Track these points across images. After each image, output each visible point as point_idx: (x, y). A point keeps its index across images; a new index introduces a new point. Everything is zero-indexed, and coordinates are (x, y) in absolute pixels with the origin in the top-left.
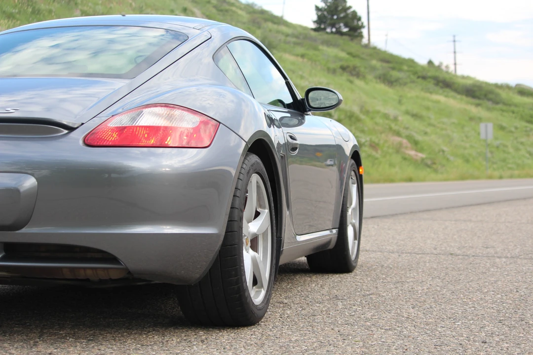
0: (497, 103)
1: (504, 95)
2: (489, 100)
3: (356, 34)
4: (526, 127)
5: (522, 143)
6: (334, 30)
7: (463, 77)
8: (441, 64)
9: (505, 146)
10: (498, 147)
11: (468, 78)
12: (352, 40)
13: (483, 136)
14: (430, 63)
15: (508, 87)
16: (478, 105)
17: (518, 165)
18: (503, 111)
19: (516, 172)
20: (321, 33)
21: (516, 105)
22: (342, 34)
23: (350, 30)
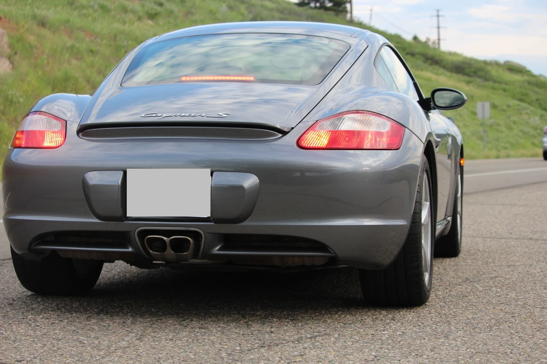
0: (487, 80)
1: (494, 72)
2: (480, 77)
3: (341, 9)
4: (518, 105)
5: (515, 122)
6: (318, 5)
7: (450, 54)
8: (428, 39)
9: (498, 125)
10: (491, 126)
11: (455, 54)
12: (337, 15)
13: (480, 115)
14: (415, 38)
15: (497, 64)
16: (468, 83)
17: (512, 145)
18: (494, 89)
19: (512, 153)
20: (305, 8)
21: (506, 83)
22: (326, 9)
23: (334, 5)
